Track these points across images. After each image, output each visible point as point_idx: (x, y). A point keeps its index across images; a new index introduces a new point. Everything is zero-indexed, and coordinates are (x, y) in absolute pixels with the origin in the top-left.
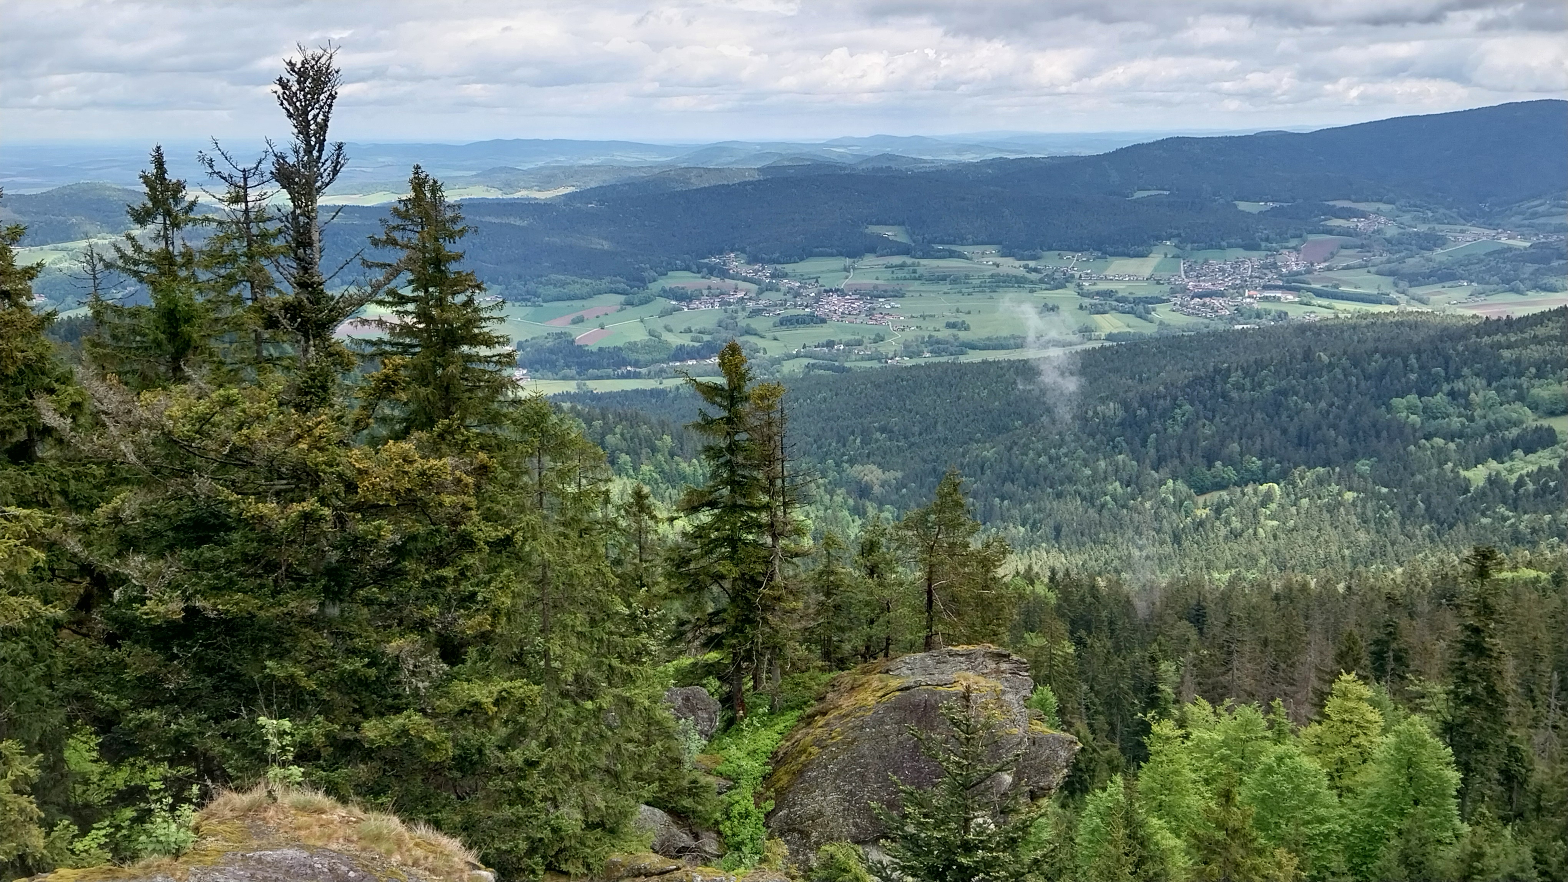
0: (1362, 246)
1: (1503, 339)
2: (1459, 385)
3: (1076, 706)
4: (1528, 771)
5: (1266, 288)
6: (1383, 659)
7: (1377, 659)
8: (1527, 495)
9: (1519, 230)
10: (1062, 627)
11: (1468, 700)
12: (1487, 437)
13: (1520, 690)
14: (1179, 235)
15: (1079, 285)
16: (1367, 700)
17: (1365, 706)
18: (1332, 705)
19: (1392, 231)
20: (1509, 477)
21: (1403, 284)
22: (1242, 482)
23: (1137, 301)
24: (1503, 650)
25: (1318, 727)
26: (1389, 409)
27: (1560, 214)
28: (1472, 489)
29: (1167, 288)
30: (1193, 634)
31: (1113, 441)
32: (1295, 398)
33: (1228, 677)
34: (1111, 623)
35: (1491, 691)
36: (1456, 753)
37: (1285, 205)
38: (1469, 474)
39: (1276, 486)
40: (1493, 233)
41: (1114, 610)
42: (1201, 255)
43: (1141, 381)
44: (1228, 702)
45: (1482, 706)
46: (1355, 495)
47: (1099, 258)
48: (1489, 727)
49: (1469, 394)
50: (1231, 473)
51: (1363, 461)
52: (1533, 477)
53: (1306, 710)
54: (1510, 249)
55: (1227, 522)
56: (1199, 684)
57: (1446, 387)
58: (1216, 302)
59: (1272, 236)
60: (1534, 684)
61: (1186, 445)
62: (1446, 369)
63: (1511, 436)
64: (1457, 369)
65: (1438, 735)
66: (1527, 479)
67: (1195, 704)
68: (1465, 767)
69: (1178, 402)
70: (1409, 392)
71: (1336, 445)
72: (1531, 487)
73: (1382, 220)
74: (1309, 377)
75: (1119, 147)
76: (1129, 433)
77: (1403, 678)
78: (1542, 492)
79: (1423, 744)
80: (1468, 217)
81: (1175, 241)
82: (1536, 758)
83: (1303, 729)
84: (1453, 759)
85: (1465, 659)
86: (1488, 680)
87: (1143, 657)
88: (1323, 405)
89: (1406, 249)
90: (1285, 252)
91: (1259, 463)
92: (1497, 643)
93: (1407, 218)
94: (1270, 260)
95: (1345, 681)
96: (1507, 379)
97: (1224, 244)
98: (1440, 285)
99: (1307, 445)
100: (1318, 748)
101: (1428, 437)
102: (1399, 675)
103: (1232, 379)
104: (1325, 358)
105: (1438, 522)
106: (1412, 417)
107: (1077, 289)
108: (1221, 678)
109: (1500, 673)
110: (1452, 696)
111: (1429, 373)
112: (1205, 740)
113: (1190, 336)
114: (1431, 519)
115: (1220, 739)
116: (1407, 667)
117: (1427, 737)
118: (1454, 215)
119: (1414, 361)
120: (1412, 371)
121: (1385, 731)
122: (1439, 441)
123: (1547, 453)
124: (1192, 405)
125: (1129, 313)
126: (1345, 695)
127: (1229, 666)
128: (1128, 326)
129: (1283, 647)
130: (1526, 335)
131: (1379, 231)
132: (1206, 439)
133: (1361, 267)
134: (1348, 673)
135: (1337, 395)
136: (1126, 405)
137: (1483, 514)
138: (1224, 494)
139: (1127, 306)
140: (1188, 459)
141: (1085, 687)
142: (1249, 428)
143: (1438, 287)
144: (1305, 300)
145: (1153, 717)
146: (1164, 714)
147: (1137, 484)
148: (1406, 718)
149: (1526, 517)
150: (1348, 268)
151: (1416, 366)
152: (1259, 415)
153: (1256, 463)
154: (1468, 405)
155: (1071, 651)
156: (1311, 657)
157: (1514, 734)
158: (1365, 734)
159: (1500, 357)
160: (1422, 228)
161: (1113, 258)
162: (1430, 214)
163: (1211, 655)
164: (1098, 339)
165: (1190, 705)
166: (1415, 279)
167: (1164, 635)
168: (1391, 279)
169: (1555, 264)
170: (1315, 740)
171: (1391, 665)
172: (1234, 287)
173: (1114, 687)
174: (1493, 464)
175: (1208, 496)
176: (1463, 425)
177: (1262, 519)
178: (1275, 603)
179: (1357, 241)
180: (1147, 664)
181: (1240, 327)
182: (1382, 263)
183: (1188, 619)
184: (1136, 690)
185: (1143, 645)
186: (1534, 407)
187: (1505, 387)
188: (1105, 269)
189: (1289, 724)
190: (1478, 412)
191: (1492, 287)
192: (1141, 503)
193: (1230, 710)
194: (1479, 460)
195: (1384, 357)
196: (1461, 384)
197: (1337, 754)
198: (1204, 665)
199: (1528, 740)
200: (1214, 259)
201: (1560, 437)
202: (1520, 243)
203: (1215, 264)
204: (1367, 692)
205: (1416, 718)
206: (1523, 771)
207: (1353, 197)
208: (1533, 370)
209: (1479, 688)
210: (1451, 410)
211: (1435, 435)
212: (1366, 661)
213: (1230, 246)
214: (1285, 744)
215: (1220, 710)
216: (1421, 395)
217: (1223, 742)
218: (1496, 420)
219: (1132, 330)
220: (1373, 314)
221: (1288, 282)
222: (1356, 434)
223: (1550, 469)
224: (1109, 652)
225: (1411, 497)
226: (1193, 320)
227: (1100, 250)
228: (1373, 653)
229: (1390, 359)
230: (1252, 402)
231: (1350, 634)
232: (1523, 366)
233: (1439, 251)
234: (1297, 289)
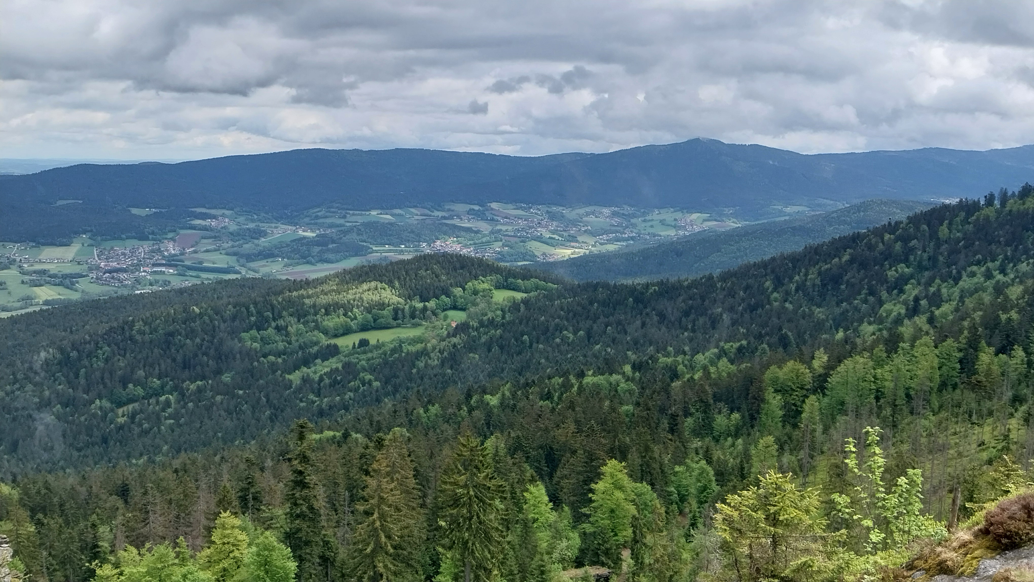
0: (215, 237)
1: (305, 293)
2: (281, 322)
3: (39, 568)
4: (335, 554)
5: (154, 265)
6: (246, 499)
7: (242, 501)
8: (325, 387)
9: (310, 226)
10: (24, 514)
11: (298, 516)
12: (300, 353)
13: (327, 506)
14: (91, 231)
15: (20, 267)
16: (237, 527)
17: (237, 531)
18: (216, 536)
19: (233, 227)
20: (314, 376)
21: (243, 261)
22: (147, 397)
23: (65, 276)
24: (317, 482)
25: (208, 550)
26: (240, 340)
27: (332, 217)
28: (294, 386)
29: (85, 267)
30: (120, 503)
31: (53, 376)
32: (179, 337)
33: (147, 529)
34: (61, 505)
35: (311, 508)
36: (293, 551)
37: (163, 210)
38: (291, 377)
39: (171, 397)
40: (294, 228)
41: (63, 496)
42: (108, 245)
43: (71, 332)
44: (148, 545)
45: (306, 519)
46: (223, 397)
47: (33, 247)
48: (312, 531)
49: (287, 327)
50: (140, 391)
51: (226, 375)
52: (329, 374)
53: (199, 542)
54: (305, 238)
55: (140, 425)
56: (127, 537)
57: (273, 324)
58: (122, 276)
59: (156, 231)
60: (336, 500)
61: (107, 375)
62: (273, 314)
63: (314, 351)
64: (279, 313)
65: (282, 541)
66: (325, 377)
67: (126, 550)
68: (300, 559)
69: (99, 345)
70: (251, 329)
71: (208, 366)
72: (327, 381)
73: (227, 220)
74: (188, 323)
75: (43, 170)
76: (65, 369)
77: (258, 510)
78: (334, 383)
79: (273, 549)
80: (278, 219)
81: (89, 234)
82: (340, 546)
83: (198, 553)
84: (292, 554)
85: (294, 492)
86: (308, 503)
87: (86, 526)
88: (198, 340)
89: (243, 239)
90: (166, 241)
91: (158, 382)
92: (312, 479)
93: (241, 219)
94: (156, 247)
95: (224, 517)
96: (309, 317)
97: (124, 236)
98: (265, 261)
99: (189, 368)
100: (208, 564)
101: (265, 356)
102: (257, 509)
103: (136, 327)
104: (197, 310)
105: (274, 409)
106: (255, 344)
107: (19, 269)
108: (142, 530)
109: (315, 496)
110: (289, 516)
111: (263, 317)
112: (134, 574)
113: (104, 300)
114: (270, 407)
115: (144, 570)
116: (261, 502)
117: (275, 543)
118: (270, 217)
119: (253, 309)
120: (252, 316)
121: (250, 545)
122: (272, 358)
123: (334, 360)
124: (109, 346)
125: (59, 285)
126: (224, 526)
127: (147, 521)
128: (59, 294)
129: (183, 503)
130: (318, 290)
131: (224, 228)
132: (120, 369)
133: (215, 250)
134: (225, 512)
135: (206, 334)
136: (62, 350)
137: (301, 401)
138: (136, 405)
139: (57, 281)
140: (109, 384)
141: (45, 553)
142: (150, 360)
143: (263, 262)
144: (181, 272)
145: (96, 564)
146: (104, 561)
147: (73, 405)
148: (262, 534)
149: (326, 399)
150: (207, 251)
151: (254, 312)
152: (156, 350)
153: (157, 382)
154: (288, 334)
155: (32, 530)
156: (202, 506)
157: (325, 533)
158: (238, 549)
159: (304, 304)
160: (252, 226)
161: (44, 247)
162: (256, 217)
163: (134, 516)
164: (37, 304)
165: (121, 552)
166: (250, 258)
167: (100, 508)
168: (235, 258)
169: (330, 246)
170: (206, 560)
171: (251, 503)
172: (132, 265)
173: (66, 550)
174: (305, 369)
175: (125, 408)
176: (285, 347)
177: (163, 419)
178: (175, 474)
179: (213, 234)
180: (89, 529)
181: (139, 292)
182: (228, 247)
183: (117, 494)
184: (82, 549)
185: (85, 517)
186: (325, 332)
187: (308, 322)
188: (40, 255)
189: (188, 552)
190: (294, 338)
191: (296, 261)
192: (77, 418)
193: (150, 550)
194: (296, 367)
195: (234, 307)
196: (282, 322)
197: (221, 566)
198: (130, 524)
199: (334, 535)
200: (117, 246)
201: (341, 349)
202: (309, 234)
203: (119, 250)
204: (237, 522)
205: (268, 533)
206: (333, 554)
207: (207, 206)
208: (323, 310)
209: (304, 508)
210: (277, 338)
211: (269, 354)
212: (236, 503)
213: (128, 238)
214: (187, 565)
215: (143, 551)
216: (259, 330)
217: (146, 572)
218: (304, 342)
219: (62, 297)
220: (225, 280)
221: (169, 261)
222: (220, 358)
223: (337, 369)
224: (61, 526)
225: (257, 395)
226: (106, 288)
227: (34, 241)
228: (240, 497)
229: (238, 308)
230: (151, 342)
231: (225, 487)
232: (317, 308)
233: (263, 240)
234: (176, 266)
